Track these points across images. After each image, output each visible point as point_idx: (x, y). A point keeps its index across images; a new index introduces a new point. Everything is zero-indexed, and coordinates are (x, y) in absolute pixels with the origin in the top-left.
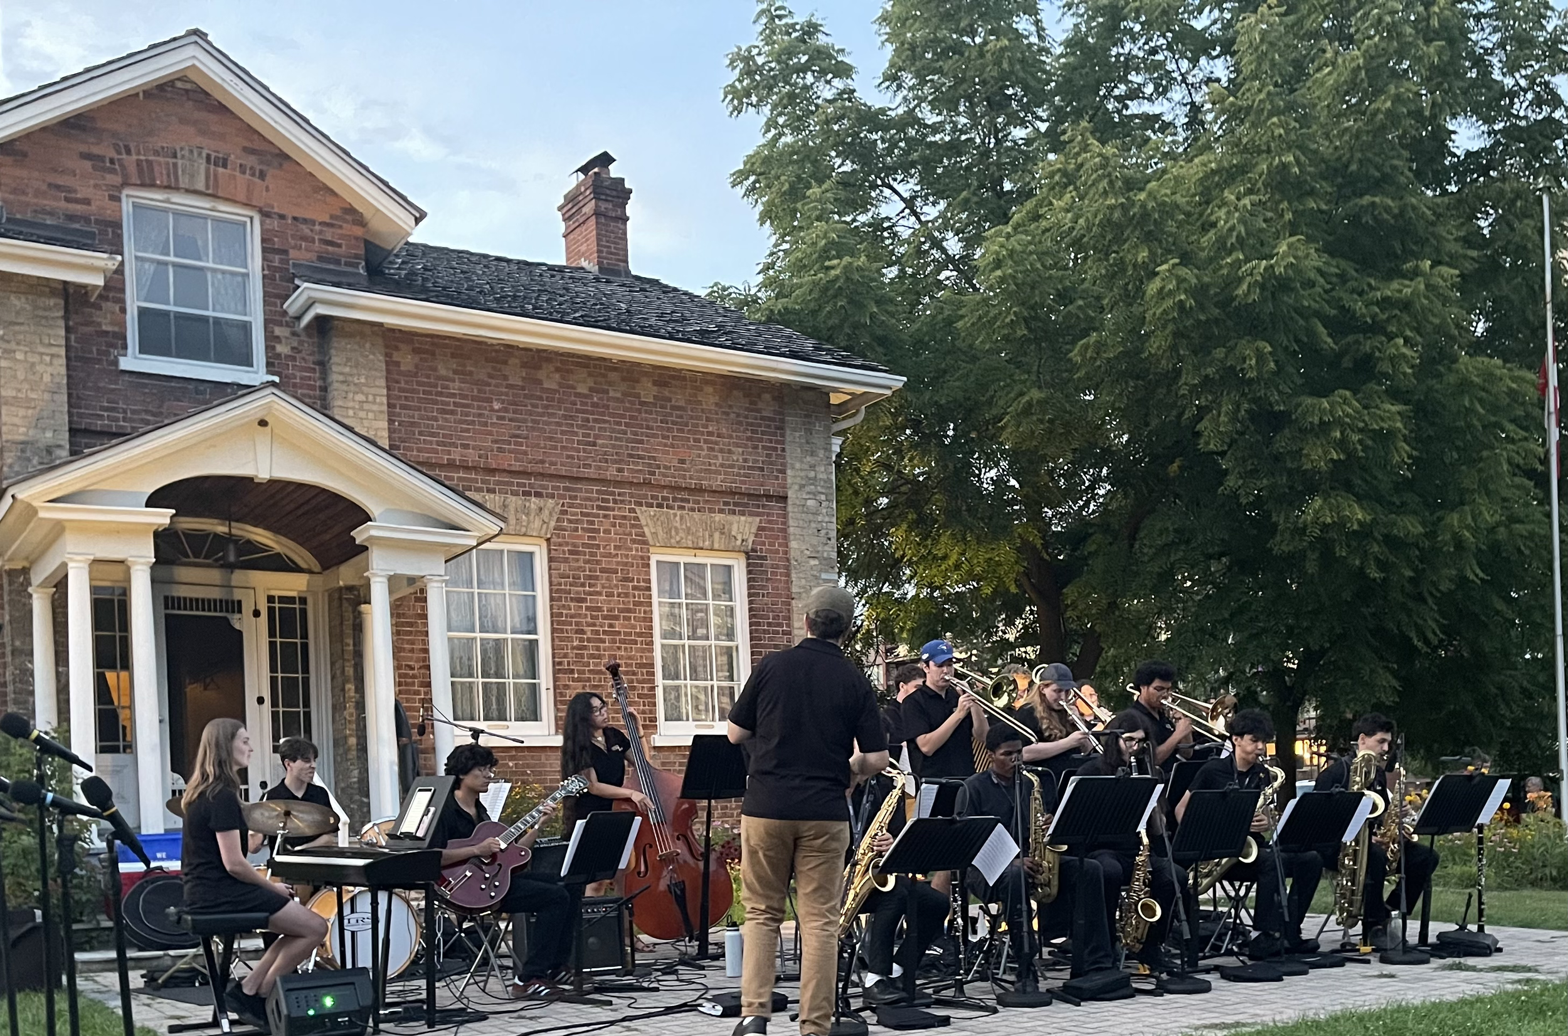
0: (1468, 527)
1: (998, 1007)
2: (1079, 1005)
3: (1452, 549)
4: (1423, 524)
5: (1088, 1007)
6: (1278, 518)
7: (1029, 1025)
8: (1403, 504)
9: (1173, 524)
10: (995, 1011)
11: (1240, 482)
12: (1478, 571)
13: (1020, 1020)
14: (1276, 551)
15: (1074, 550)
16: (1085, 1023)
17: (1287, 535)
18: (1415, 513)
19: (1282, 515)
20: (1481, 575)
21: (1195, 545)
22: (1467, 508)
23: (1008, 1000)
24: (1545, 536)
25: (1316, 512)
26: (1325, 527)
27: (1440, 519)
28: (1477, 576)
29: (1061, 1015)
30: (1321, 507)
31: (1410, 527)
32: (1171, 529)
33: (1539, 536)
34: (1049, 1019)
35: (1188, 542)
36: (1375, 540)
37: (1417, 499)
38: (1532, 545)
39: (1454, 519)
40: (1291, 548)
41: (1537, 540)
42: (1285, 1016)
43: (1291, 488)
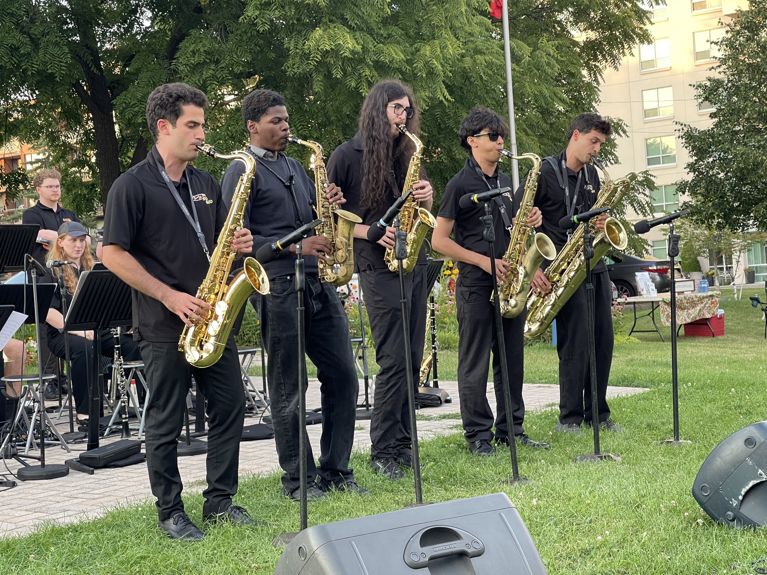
0: (437, 58)
1: (17, 481)
2: (92, 473)
3: (424, 75)
4: (404, 52)
5: (102, 474)
6: (289, 43)
7: (42, 495)
8: (389, 35)
9: (204, 46)
10: (14, 485)
11: (257, 13)
12: (446, 94)
13: (35, 491)
14: (290, 73)
15: (125, 66)
16: (93, 489)
17: (297, 59)
18: (398, 43)
19: (292, 42)
20: (448, 97)
21: (223, 65)
22: (437, 42)
23: (27, 473)
24: (500, 65)
25: (318, 41)
26: (326, 53)
27: (418, 50)
28: (445, 97)
29: (73, 484)
30: (322, 37)
31: (394, 55)
32: (202, 50)
33: (496, 65)
34: (62, 489)
35: (217, 62)
36: (368, 66)
37: (400, 32)
38: (490, 72)
39: (426, 50)
40: (300, 70)
41: (495, 68)
42: (268, 469)
43: (299, 20)
